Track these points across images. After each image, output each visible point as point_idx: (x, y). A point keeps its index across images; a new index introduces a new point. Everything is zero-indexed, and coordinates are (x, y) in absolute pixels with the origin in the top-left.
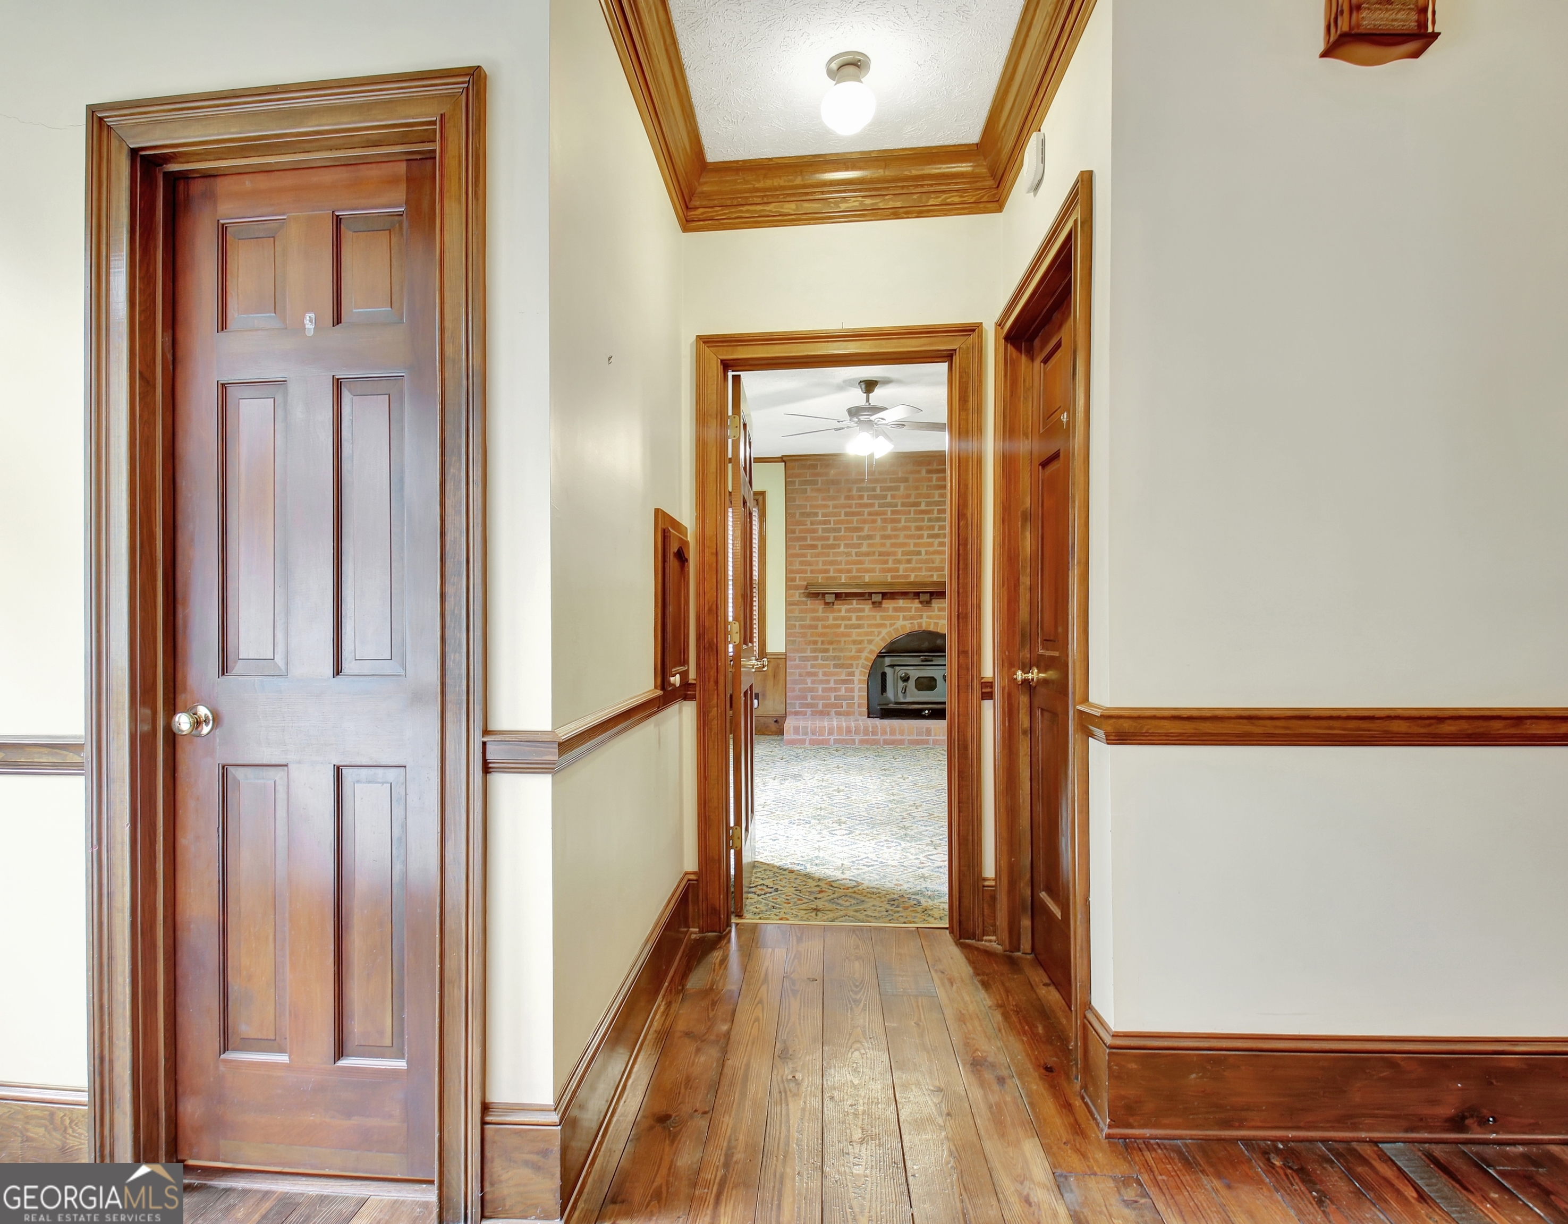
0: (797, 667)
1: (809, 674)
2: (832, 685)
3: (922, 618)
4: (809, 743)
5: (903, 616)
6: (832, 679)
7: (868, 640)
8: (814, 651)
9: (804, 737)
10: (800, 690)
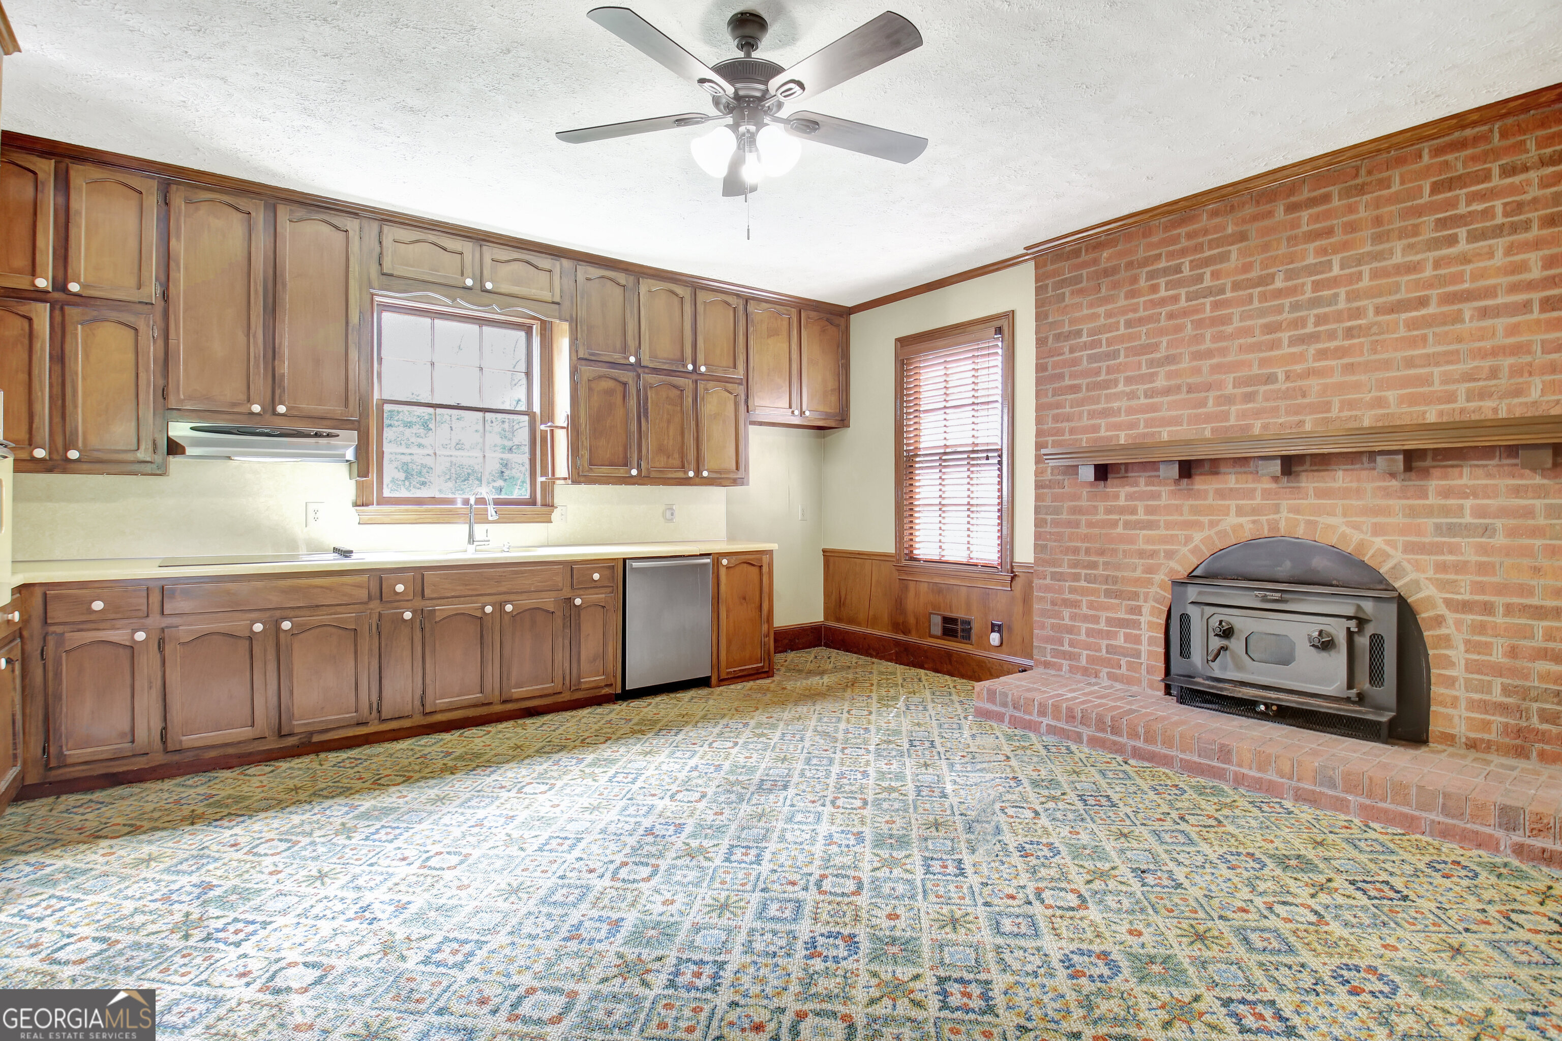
0: (1048, 589)
1: (1067, 603)
2: (1102, 626)
3: (1277, 512)
4: (1010, 722)
5: (1237, 506)
6: (1104, 615)
7: (1165, 551)
8: (1075, 564)
9: (1003, 710)
10: (1053, 626)
